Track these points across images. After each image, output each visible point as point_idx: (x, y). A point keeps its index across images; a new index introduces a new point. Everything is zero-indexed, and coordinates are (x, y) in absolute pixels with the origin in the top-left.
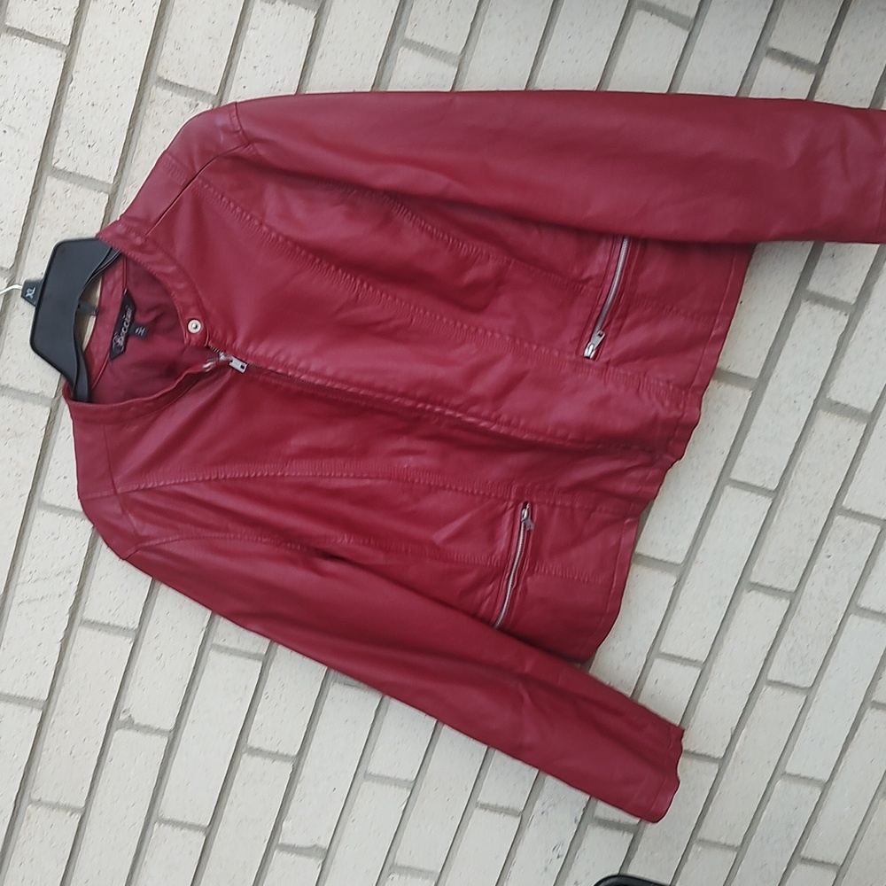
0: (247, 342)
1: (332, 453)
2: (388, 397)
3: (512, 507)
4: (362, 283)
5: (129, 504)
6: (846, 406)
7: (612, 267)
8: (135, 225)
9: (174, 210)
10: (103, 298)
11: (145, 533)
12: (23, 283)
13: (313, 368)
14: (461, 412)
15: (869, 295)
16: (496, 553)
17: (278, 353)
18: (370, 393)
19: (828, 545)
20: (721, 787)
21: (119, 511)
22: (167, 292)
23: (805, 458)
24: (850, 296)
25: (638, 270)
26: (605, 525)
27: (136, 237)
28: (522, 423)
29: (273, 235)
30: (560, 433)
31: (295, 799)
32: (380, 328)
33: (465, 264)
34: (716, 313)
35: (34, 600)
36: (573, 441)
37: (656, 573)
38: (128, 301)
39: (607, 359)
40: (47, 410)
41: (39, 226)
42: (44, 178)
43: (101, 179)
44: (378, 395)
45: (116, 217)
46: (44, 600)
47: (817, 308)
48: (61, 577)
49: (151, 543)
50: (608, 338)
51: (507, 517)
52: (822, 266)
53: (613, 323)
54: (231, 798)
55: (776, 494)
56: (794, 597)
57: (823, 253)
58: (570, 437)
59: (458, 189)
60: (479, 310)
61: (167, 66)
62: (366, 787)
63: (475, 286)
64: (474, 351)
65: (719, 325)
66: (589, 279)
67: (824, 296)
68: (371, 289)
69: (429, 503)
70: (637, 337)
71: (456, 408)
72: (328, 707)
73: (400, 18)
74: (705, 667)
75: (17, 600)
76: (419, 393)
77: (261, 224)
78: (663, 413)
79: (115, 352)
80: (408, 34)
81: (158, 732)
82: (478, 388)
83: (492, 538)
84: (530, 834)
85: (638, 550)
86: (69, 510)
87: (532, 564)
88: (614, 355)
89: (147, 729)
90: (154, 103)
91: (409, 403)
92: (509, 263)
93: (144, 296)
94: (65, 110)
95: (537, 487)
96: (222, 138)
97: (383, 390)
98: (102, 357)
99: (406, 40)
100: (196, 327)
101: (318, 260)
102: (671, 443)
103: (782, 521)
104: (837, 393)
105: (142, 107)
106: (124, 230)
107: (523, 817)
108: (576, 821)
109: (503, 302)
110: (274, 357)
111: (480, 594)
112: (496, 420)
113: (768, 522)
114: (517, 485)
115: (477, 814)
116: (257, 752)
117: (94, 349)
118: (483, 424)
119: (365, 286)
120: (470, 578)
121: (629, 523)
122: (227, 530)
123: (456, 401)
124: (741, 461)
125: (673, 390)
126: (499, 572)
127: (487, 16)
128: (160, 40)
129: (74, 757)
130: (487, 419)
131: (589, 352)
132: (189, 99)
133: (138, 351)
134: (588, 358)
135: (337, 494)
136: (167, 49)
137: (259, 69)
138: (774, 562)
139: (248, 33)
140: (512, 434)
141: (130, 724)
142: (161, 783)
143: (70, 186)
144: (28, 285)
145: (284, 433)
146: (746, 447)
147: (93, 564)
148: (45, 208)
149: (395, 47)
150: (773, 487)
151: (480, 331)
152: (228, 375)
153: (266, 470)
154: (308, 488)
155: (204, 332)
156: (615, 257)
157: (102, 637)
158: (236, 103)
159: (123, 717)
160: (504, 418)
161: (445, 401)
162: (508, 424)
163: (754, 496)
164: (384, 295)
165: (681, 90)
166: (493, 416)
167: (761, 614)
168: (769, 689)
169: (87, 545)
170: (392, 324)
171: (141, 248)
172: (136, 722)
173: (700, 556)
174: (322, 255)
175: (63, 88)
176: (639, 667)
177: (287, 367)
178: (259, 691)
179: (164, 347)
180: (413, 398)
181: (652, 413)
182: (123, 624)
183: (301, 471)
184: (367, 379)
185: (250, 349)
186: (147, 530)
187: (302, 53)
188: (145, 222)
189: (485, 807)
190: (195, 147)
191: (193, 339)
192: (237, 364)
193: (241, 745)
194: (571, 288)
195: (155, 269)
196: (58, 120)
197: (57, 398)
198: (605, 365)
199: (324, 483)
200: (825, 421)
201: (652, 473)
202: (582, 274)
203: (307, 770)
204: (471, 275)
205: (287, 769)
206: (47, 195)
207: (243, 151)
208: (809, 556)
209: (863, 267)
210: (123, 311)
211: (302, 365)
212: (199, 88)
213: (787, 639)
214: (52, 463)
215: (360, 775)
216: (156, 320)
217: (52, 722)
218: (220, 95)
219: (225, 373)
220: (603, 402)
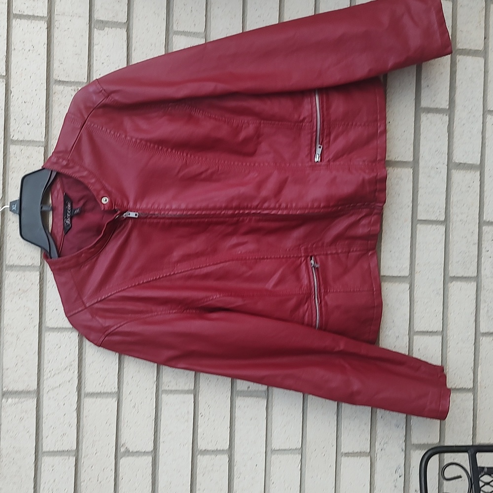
0: (135, 203)
1: (197, 255)
2: (218, 212)
3: (304, 260)
4: (187, 155)
5: (94, 312)
6: (465, 164)
7: (314, 109)
8: (61, 155)
9: (79, 141)
10: (54, 202)
11: (107, 324)
12: (9, 204)
13: (174, 207)
14: (259, 209)
15: (454, 102)
16: (303, 286)
17: (153, 204)
18: (208, 212)
19: (485, 245)
20: (479, 407)
21: (90, 317)
22: (86, 188)
23: (454, 198)
24: (445, 105)
25: (328, 108)
26: (358, 258)
27: (63, 161)
28: (294, 205)
29: (134, 140)
30: (316, 205)
31: (235, 477)
32: (203, 176)
33: (237, 130)
34: (376, 120)
35: (55, 388)
36: (324, 207)
37: (397, 284)
38: (67, 198)
39: (328, 159)
40: (38, 273)
41: (11, 172)
42: (8, 147)
43: (38, 140)
44: (213, 212)
45: (50, 154)
46: (61, 387)
47: (430, 115)
48: (67, 370)
49: (112, 329)
50: (325, 147)
51: (303, 267)
52: (424, 93)
53: (324, 139)
54: (198, 486)
55: (446, 222)
56: (477, 278)
57: (422, 86)
58: (322, 205)
59: (221, 87)
60: (252, 154)
61: (58, 74)
62: (275, 459)
63: (247, 140)
64: (256, 175)
65: (380, 126)
66: (304, 119)
67: (431, 108)
68: (192, 156)
69: (259, 268)
70: (340, 144)
71: (256, 208)
72: (238, 413)
73: (169, 22)
74: (443, 334)
75: (45, 390)
76: (234, 204)
77: (126, 137)
78: (367, 177)
79: (67, 230)
80: (175, 28)
81: (145, 453)
82: (264, 193)
83: (298, 278)
84: (379, 465)
85: (382, 274)
86: (63, 328)
87: (325, 288)
88: (331, 157)
89: (138, 453)
90: (56, 94)
91: (230, 212)
92: (260, 123)
93: (74, 194)
94: (11, 109)
95: (314, 246)
96: (94, 98)
97: (214, 209)
98: (60, 234)
99: (175, 32)
100: (106, 200)
101: (160, 148)
102: (377, 194)
103: (454, 237)
104: (458, 158)
105: (50, 98)
106: (56, 159)
107: (371, 454)
108: (402, 450)
109: (264, 147)
110: (152, 207)
111: (301, 311)
112: (279, 208)
113: (447, 240)
114: (303, 248)
115: (344, 460)
116: (205, 452)
117: (55, 232)
118: (273, 212)
119: (189, 156)
120: (293, 302)
121: (371, 255)
122: (152, 312)
123: (255, 203)
124: (420, 208)
125: (368, 164)
126: (309, 296)
127: (212, 9)
128: (51, 62)
129: (100, 482)
130: (274, 209)
131: (317, 159)
132: (73, 88)
133: (78, 224)
134: (318, 162)
135: (206, 276)
136: (56, 65)
137: (105, 64)
138: (459, 262)
139: (95, 47)
140: (290, 213)
141: (128, 453)
142: (155, 487)
143: (22, 147)
144: (12, 203)
145: (169, 250)
146: (420, 200)
147: (84, 358)
148: (12, 162)
149: (170, 37)
150: (442, 218)
151: (257, 164)
152: (130, 223)
153: (165, 273)
154: (190, 277)
155: (111, 201)
156: (314, 104)
157: (99, 400)
158: (97, 79)
159: (123, 450)
160: (284, 205)
161: (249, 205)
162: (286, 208)
163: (434, 226)
164: (200, 159)
165: (321, 11)
166: (277, 205)
167: (463, 293)
168: (484, 338)
169: (77, 347)
170: (210, 171)
171: (66, 166)
172: (131, 451)
173: (417, 268)
174: (162, 144)
175: (8, 98)
176: (406, 343)
177: (160, 210)
178: (196, 413)
179: (92, 218)
180: (231, 208)
181: (361, 178)
182: (109, 391)
183: (183, 268)
184: (204, 204)
185: (138, 206)
186: (108, 323)
187: (124, 51)
188: (65, 152)
189: (347, 454)
190: (82, 107)
191: (106, 206)
192: (133, 215)
193: (195, 450)
194: (297, 126)
195: (77, 175)
196: (9, 115)
197: (42, 265)
198: (329, 162)
199: (197, 272)
200: (457, 175)
201: (373, 218)
202: (300, 117)
203: (237, 457)
204: (242, 135)
205: (225, 458)
206: (12, 155)
207: (107, 101)
208: (477, 253)
209: (446, 88)
210: (65, 205)
211: (168, 207)
212: (77, 80)
213: (482, 306)
214: (47, 303)
215: (269, 453)
216: (84, 205)
217: (82, 462)
218: (88, 82)
219: (129, 222)
220: (333, 181)
